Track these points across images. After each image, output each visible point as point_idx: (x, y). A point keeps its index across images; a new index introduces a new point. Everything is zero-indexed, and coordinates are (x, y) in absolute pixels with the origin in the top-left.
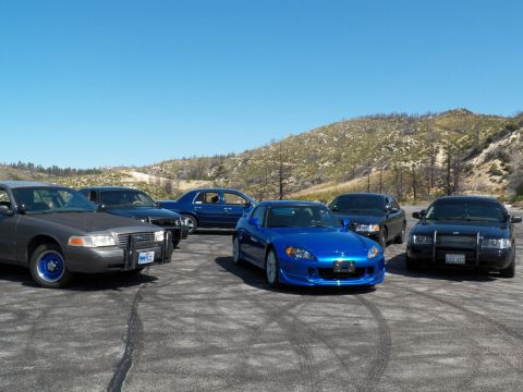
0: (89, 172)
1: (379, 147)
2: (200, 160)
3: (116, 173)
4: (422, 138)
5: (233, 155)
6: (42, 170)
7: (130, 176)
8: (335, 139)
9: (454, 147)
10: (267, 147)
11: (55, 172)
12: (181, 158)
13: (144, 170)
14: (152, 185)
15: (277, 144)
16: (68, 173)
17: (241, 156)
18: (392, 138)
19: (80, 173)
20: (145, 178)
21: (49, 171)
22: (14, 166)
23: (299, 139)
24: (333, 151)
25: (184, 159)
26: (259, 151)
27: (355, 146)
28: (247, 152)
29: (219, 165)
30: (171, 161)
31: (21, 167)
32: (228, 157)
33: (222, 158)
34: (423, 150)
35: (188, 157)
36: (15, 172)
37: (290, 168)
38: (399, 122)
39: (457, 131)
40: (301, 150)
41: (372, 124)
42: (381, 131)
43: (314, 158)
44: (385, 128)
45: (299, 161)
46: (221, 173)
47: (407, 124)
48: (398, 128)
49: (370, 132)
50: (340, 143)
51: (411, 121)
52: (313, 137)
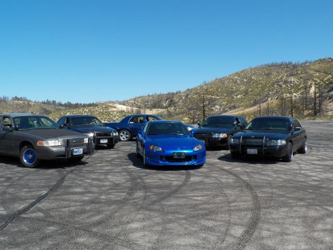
0: (90, 105)
2: (159, 96)
3: (106, 106)
4: (301, 78)
5: (180, 92)
6: (61, 105)
7: (114, 107)
8: (245, 80)
10: (201, 87)
11: (69, 106)
13: (123, 103)
14: (128, 112)
15: (206, 85)
16: (77, 106)
17: (185, 92)
18: (281, 78)
19: (84, 106)
20: (124, 108)
21: (65, 105)
22: (44, 103)
23: (222, 81)
24: (244, 88)
25: (149, 95)
26: (196, 89)
27: (258, 84)
28: (188, 90)
29: (171, 99)
30: (140, 97)
31: (48, 103)
32: (177, 93)
33: (173, 94)
34: (302, 86)
36: (45, 106)
37: (216, 99)
38: (287, 68)
39: (324, 72)
40: (223, 88)
41: (269, 69)
42: (275, 74)
43: (231, 93)
44: (278, 72)
45: (222, 95)
46: (172, 103)
47: (292, 69)
48: (286, 71)
49: (268, 75)
50: (248, 83)
51: (295, 66)
52: (230, 79)
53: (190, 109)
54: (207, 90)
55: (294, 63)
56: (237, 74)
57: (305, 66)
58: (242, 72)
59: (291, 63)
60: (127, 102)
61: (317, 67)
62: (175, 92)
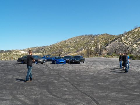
0: (8, 51)
1: (85, 43)
2: (39, 47)
3: (16, 52)
4: (96, 41)
5: (47, 46)
7: (20, 52)
8: (74, 42)
9: (103, 43)
10: (56, 44)
12: (33, 47)
13: (23, 50)
14: (26, 54)
15: (58, 43)
16: (2, 51)
17: (50, 46)
18: (89, 41)
19: (5, 51)
20: (24, 52)
23: (65, 42)
24: (74, 45)
26: (54, 45)
27: (79, 43)
29: (44, 49)
30: (30, 48)
32: (46, 46)
33: (44, 47)
34: (96, 44)
35: (35, 47)
37: (62, 49)
38: (91, 37)
39: (105, 39)
40: (65, 44)
41: (84, 37)
42: (86, 39)
43: (68, 47)
44: (87, 39)
45: (65, 48)
46: (44, 51)
47: (92, 37)
48: (90, 38)
49: (83, 39)
50: (75, 43)
51: (94, 36)
52: (68, 41)
53: (52, 53)
54: (59, 45)
55: (93, 35)
56: (71, 39)
57: (97, 36)
58: (73, 38)
59: (92, 35)
60: (25, 50)
61: (102, 37)
62: (45, 46)
